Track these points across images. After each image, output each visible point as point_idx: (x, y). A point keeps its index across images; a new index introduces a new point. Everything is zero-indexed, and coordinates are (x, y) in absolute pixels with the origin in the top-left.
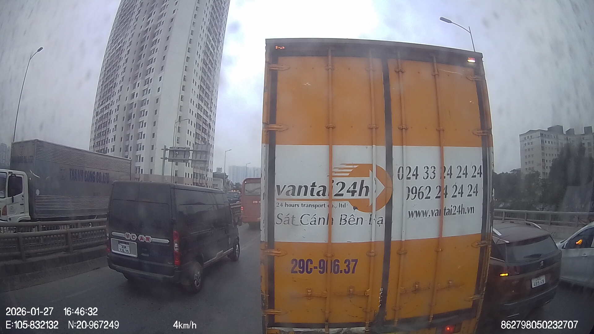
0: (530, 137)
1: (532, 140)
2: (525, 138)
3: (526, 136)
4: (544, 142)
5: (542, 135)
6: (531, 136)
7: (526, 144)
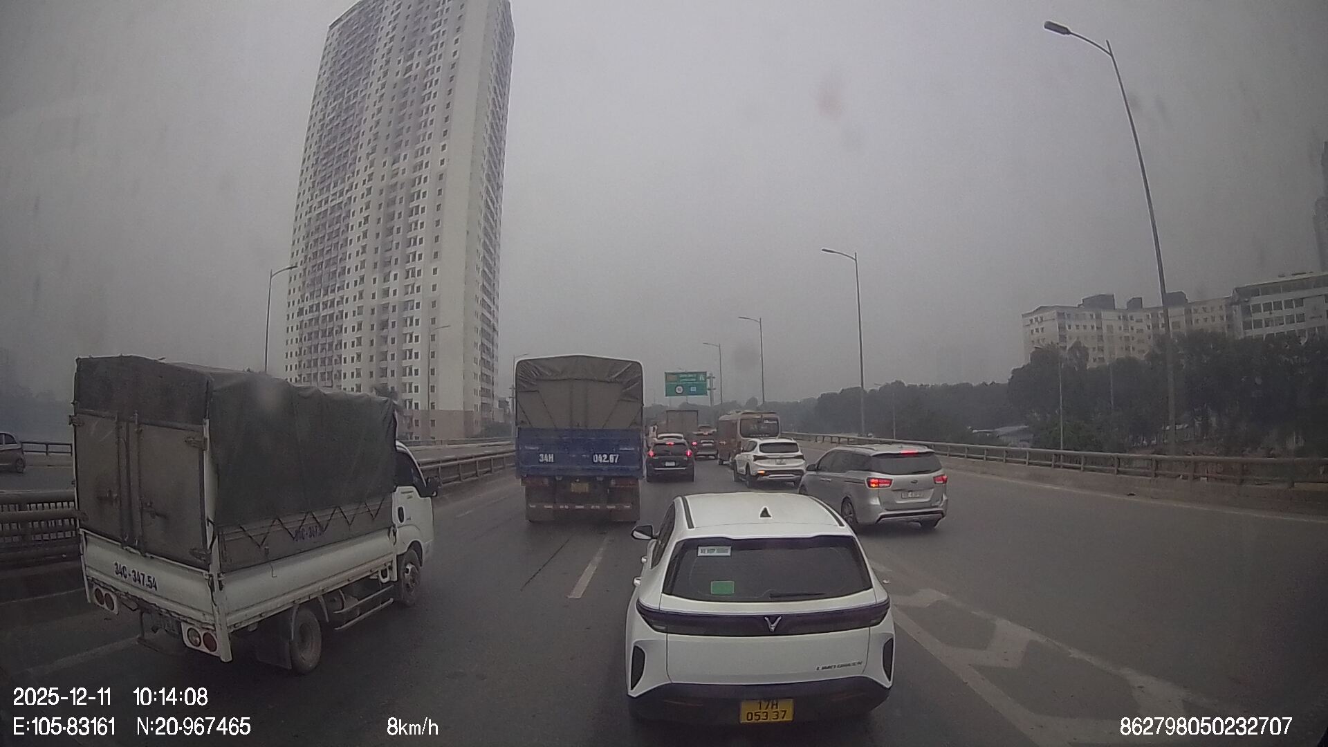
0: (1039, 319)
1: (1044, 325)
2: (1031, 320)
3: (1033, 317)
4: (1065, 328)
5: (1060, 315)
6: (1042, 318)
7: (1032, 331)
